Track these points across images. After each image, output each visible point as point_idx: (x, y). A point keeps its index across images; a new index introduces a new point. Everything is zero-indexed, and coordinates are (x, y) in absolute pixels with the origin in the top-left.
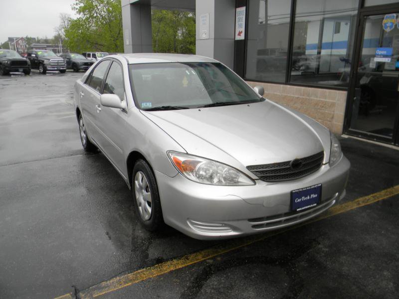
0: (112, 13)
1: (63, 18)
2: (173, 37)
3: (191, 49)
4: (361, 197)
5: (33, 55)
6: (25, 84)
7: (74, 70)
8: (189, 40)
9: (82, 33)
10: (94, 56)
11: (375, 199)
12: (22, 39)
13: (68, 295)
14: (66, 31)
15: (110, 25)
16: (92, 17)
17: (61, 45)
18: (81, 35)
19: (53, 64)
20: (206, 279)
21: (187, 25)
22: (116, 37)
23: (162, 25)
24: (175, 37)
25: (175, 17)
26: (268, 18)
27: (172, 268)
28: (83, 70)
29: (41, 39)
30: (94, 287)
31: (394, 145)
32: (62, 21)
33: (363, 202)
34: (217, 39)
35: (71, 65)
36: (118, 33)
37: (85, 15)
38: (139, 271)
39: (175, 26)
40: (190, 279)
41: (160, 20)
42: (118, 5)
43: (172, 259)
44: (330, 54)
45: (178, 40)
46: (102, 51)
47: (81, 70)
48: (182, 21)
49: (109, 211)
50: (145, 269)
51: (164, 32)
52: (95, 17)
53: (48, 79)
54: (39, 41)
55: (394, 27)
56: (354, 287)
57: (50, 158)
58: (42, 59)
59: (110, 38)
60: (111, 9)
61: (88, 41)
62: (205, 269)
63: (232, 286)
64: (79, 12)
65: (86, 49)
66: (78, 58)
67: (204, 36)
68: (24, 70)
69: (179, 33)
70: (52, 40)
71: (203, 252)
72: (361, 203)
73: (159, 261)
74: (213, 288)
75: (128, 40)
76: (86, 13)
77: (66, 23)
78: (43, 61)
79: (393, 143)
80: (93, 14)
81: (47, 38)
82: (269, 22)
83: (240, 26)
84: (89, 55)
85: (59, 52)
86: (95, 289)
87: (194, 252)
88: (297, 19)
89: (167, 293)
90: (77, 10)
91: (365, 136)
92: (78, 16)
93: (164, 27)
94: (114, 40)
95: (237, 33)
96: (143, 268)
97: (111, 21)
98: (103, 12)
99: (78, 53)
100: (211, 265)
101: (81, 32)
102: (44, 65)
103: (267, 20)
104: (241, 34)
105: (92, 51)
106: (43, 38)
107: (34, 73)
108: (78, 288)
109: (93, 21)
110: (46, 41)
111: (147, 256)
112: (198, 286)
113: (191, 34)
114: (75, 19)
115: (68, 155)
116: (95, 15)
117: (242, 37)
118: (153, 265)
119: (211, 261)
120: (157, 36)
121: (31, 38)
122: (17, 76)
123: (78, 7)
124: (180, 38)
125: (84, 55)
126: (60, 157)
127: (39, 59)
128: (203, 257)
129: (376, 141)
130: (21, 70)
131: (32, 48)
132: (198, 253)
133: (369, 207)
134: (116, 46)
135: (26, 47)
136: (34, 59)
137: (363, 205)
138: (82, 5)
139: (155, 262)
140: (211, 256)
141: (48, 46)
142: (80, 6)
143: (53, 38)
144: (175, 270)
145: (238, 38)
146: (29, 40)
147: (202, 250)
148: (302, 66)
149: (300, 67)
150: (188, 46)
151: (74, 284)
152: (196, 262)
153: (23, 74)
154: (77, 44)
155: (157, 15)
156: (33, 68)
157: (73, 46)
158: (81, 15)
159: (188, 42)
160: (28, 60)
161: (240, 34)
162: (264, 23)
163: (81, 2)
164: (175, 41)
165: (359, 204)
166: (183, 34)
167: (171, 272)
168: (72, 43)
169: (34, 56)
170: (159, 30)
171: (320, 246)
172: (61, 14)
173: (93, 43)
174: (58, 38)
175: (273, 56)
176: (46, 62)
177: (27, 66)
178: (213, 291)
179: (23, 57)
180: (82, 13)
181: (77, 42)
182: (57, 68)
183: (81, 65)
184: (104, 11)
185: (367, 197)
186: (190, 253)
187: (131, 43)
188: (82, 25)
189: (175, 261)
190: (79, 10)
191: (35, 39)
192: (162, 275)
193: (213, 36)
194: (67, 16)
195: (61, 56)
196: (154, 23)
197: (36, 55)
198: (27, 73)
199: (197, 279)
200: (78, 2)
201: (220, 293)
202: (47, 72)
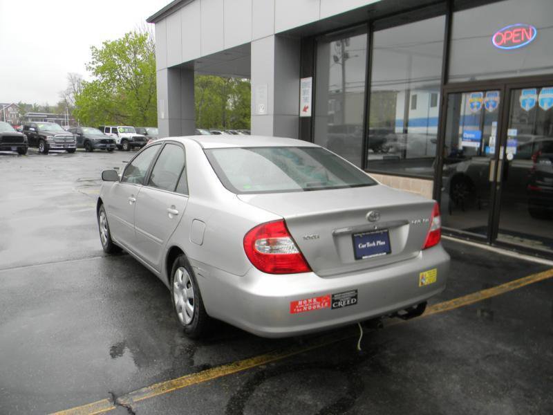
0: (140, 75)
1: (73, 79)
2: (221, 107)
3: (246, 124)
4: (440, 302)
5: (31, 129)
6: (21, 167)
7: (87, 149)
8: (243, 111)
9: (98, 101)
10: (115, 131)
11: (456, 304)
12: (13, 105)
13: (105, 400)
14: (76, 97)
15: (137, 90)
16: (113, 79)
17: (68, 115)
18: (97, 104)
19: (58, 141)
20: (258, 384)
21: (240, 92)
22: (144, 106)
23: (207, 92)
24: (224, 108)
25: (225, 82)
26: (346, 86)
27: (221, 374)
28: (99, 150)
29: (40, 106)
30: (133, 392)
31: (490, 245)
32: (71, 83)
33: (442, 308)
34: (277, 115)
35: (83, 142)
36: (147, 100)
37: (103, 76)
38: (184, 377)
39: (224, 92)
40: (240, 384)
41: (205, 85)
42: (148, 66)
43: (220, 365)
44: (425, 132)
45: (229, 111)
46: (125, 125)
47: (96, 150)
48: (234, 87)
49: (146, 318)
50: (190, 375)
51: (210, 100)
52: (118, 81)
53: (51, 161)
54: (36, 109)
55: (481, 107)
56: (418, 390)
57: (68, 260)
58: (44, 135)
59: (137, 108)
60: (139, 70)
61: (107, 111)
62: (257, 374)
63: (287, 390)
64: (96, 73)
65: (103, 121)
66: (92, 133)
67: (262, 111)
68: (18, 148)
69: (230, 102)
70: (55, 108)
71: (255, 359)
72: (439, 308)
73: (206, 367)
74: (265, 392)
75: (163, 112)
76: (105, 74)
77: (76, 85)
78: (45, 137)
79: (488, 243)
80: (116, 76)
81: (47, 105)
82: (347, 90)
83: (306, 100)
84: (108, 130)
85: (64, 125)
86: (134, 395)
87: (246, 358)
88: (373, 89)
89: (215, 396)
90: (94, 71)
91: (456, 235)
92: (95, 78)
93: (210, 94)
94: (141, 111)
95: (302, 108)
96: (188, 374)
97: (138, 86)
98: (128, 74)
99: (93, 126)
100: (265, 370)
101: (98, 99)
102: (45, 142)
103: (344, 88)
104: (307, 110)
105: (112, 125)
106: (42, 105)
107: (32, 153)
108: (116, 393)
109: (114, 85)
110: (47, 109)
111: (192, 363)
112: (250, 390)
113: (246, 103)
114: (91, 82)
115: (90, 257)
116: (118, 77)
117: (308, 113)
118: (199, 371)
119: (264, 367)
120: (200, 105)
121: (25, 104)
122: (8, 156)
123: (94, 66)
124: (231, 109)
125: (101, 129)
126: (80, 259)
127: (40, 134)
128: (256, 363)
129: (469, 241)
130: (14, 148)
131: (27, 118)
132: (250, 360)
133: (448, 312)
134: (145, 118)
135: (18, 116)
136: (32, 134)
137: (442, 310)
138: (100, 64)
139: (201, 368)
140: (264, 362)
141: (49, 116)
142: (97, 65)
143: (57, 105)
144: (224, 376)
145: (303, 114)
146: (22, 107)
147: (254, 356)
148: (392, 147)
149: (388, 148)
150: (241, 119)
151: (111, 390)
152: (247, 368)
153: (17, 153)
154: (91, 114)
155: (200, 79)
156: (30, 146)
157: (85, 117)
158: (99, 77)
159: (241, 114)
160: (25, 135)
161: (305, 109)
162: (341, 91)
163: (99, 60)
164: (225, 112)
165: (437, 309)
166: (235, 102)
167: (220, 378)
168: (85, 113)
169: (33, 129)
170: (202, 99)
171: (387, 352)
172: (70, 74)
173: (112, 114)
174: (63, 106)
175: (353, 135)
176: (49, 138)
177: (23, 143)
178: (265, 394)
179: (18, 131)
180: (100, 75)
181: (91, 111)
182: (64, 146)
183: (97, 143)
184: (130, 73)
185: (447, 303)
186: (242, 360)
187: (167, 117)
188: (99, 90)
189: (224, 367)
190: (96, 70)
191: (31, 106)
192: (210, 381)
193: (272, 111)
194: (77, 77)
195: (70, 131)
196: (197, 88)
197: (35, 128)
198: (22, 152)
199: (248, 383)
200: (95, 60)
201: (274, 396)
202: (50, 151)
